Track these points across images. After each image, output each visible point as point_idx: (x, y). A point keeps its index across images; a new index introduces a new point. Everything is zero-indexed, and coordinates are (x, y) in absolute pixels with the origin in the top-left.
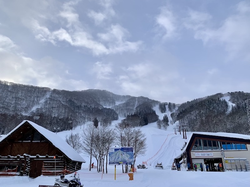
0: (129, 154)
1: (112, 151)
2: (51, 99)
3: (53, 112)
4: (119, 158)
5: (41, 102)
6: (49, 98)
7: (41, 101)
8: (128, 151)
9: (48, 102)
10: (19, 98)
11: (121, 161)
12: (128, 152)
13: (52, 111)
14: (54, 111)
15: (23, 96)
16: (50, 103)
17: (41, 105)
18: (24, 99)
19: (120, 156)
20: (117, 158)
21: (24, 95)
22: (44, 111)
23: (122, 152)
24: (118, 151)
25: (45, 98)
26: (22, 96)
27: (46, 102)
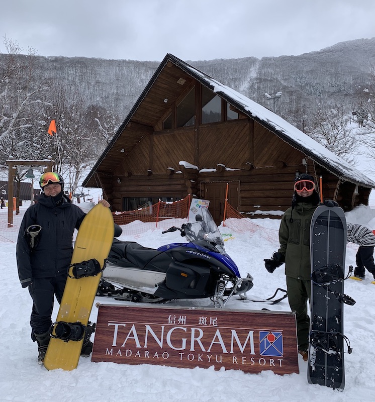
2: (259, 80)
9: (256, 87)
16: (259, 88)
27: (252, 87)
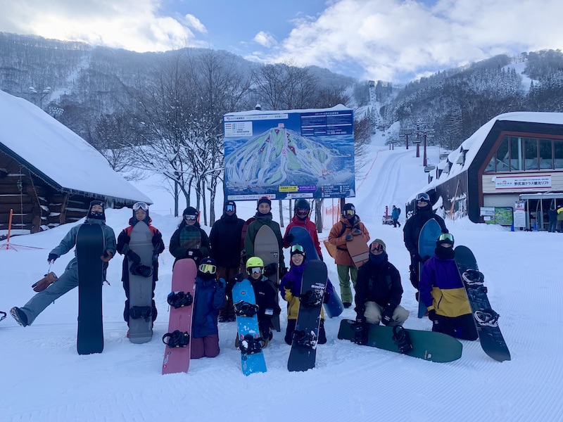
0: (328, 145)
1: (240, 131)
2: (95, 72)
3: (102, 104)
4: (275, 166)
5: (70, 79)
6: (89, 71)
7: (69, 77)
8: (323, 129)
9: (88, 80)
10: (12, 69)
11: (287, 183)
12: (323, 138)
13: (99, 101)
14: (104, 102)
15: (24, 65)
16: (92, 83)
17: (71, 87)
18: (26, 72)
19: (286, 158)
20: (266, 166)
21: (24, 61)
22: (80, 102)
23: (293, 135)
24: (271, 132)
25: (79, 70)
26: (20, 63)
27: (82, 80)
